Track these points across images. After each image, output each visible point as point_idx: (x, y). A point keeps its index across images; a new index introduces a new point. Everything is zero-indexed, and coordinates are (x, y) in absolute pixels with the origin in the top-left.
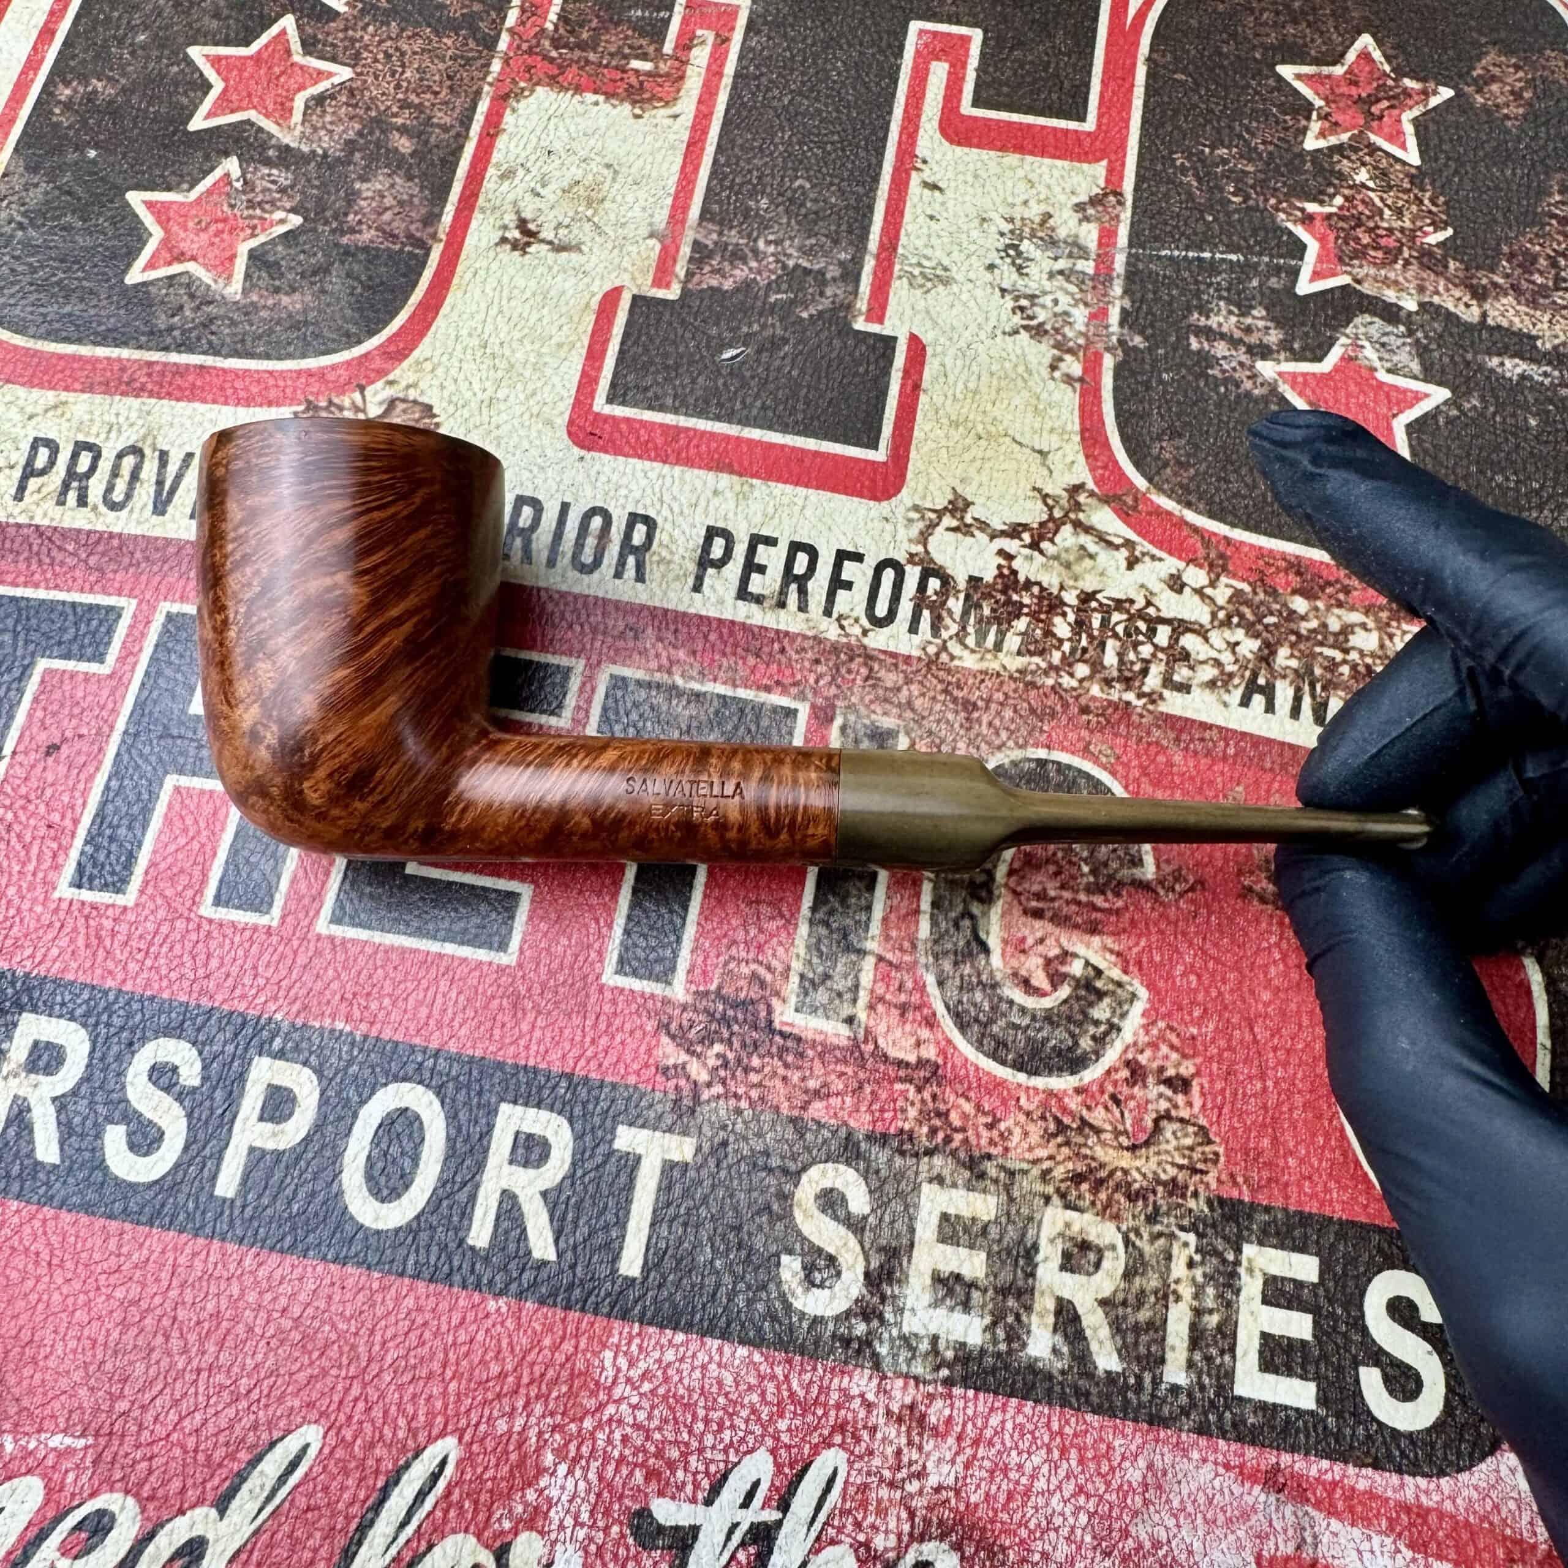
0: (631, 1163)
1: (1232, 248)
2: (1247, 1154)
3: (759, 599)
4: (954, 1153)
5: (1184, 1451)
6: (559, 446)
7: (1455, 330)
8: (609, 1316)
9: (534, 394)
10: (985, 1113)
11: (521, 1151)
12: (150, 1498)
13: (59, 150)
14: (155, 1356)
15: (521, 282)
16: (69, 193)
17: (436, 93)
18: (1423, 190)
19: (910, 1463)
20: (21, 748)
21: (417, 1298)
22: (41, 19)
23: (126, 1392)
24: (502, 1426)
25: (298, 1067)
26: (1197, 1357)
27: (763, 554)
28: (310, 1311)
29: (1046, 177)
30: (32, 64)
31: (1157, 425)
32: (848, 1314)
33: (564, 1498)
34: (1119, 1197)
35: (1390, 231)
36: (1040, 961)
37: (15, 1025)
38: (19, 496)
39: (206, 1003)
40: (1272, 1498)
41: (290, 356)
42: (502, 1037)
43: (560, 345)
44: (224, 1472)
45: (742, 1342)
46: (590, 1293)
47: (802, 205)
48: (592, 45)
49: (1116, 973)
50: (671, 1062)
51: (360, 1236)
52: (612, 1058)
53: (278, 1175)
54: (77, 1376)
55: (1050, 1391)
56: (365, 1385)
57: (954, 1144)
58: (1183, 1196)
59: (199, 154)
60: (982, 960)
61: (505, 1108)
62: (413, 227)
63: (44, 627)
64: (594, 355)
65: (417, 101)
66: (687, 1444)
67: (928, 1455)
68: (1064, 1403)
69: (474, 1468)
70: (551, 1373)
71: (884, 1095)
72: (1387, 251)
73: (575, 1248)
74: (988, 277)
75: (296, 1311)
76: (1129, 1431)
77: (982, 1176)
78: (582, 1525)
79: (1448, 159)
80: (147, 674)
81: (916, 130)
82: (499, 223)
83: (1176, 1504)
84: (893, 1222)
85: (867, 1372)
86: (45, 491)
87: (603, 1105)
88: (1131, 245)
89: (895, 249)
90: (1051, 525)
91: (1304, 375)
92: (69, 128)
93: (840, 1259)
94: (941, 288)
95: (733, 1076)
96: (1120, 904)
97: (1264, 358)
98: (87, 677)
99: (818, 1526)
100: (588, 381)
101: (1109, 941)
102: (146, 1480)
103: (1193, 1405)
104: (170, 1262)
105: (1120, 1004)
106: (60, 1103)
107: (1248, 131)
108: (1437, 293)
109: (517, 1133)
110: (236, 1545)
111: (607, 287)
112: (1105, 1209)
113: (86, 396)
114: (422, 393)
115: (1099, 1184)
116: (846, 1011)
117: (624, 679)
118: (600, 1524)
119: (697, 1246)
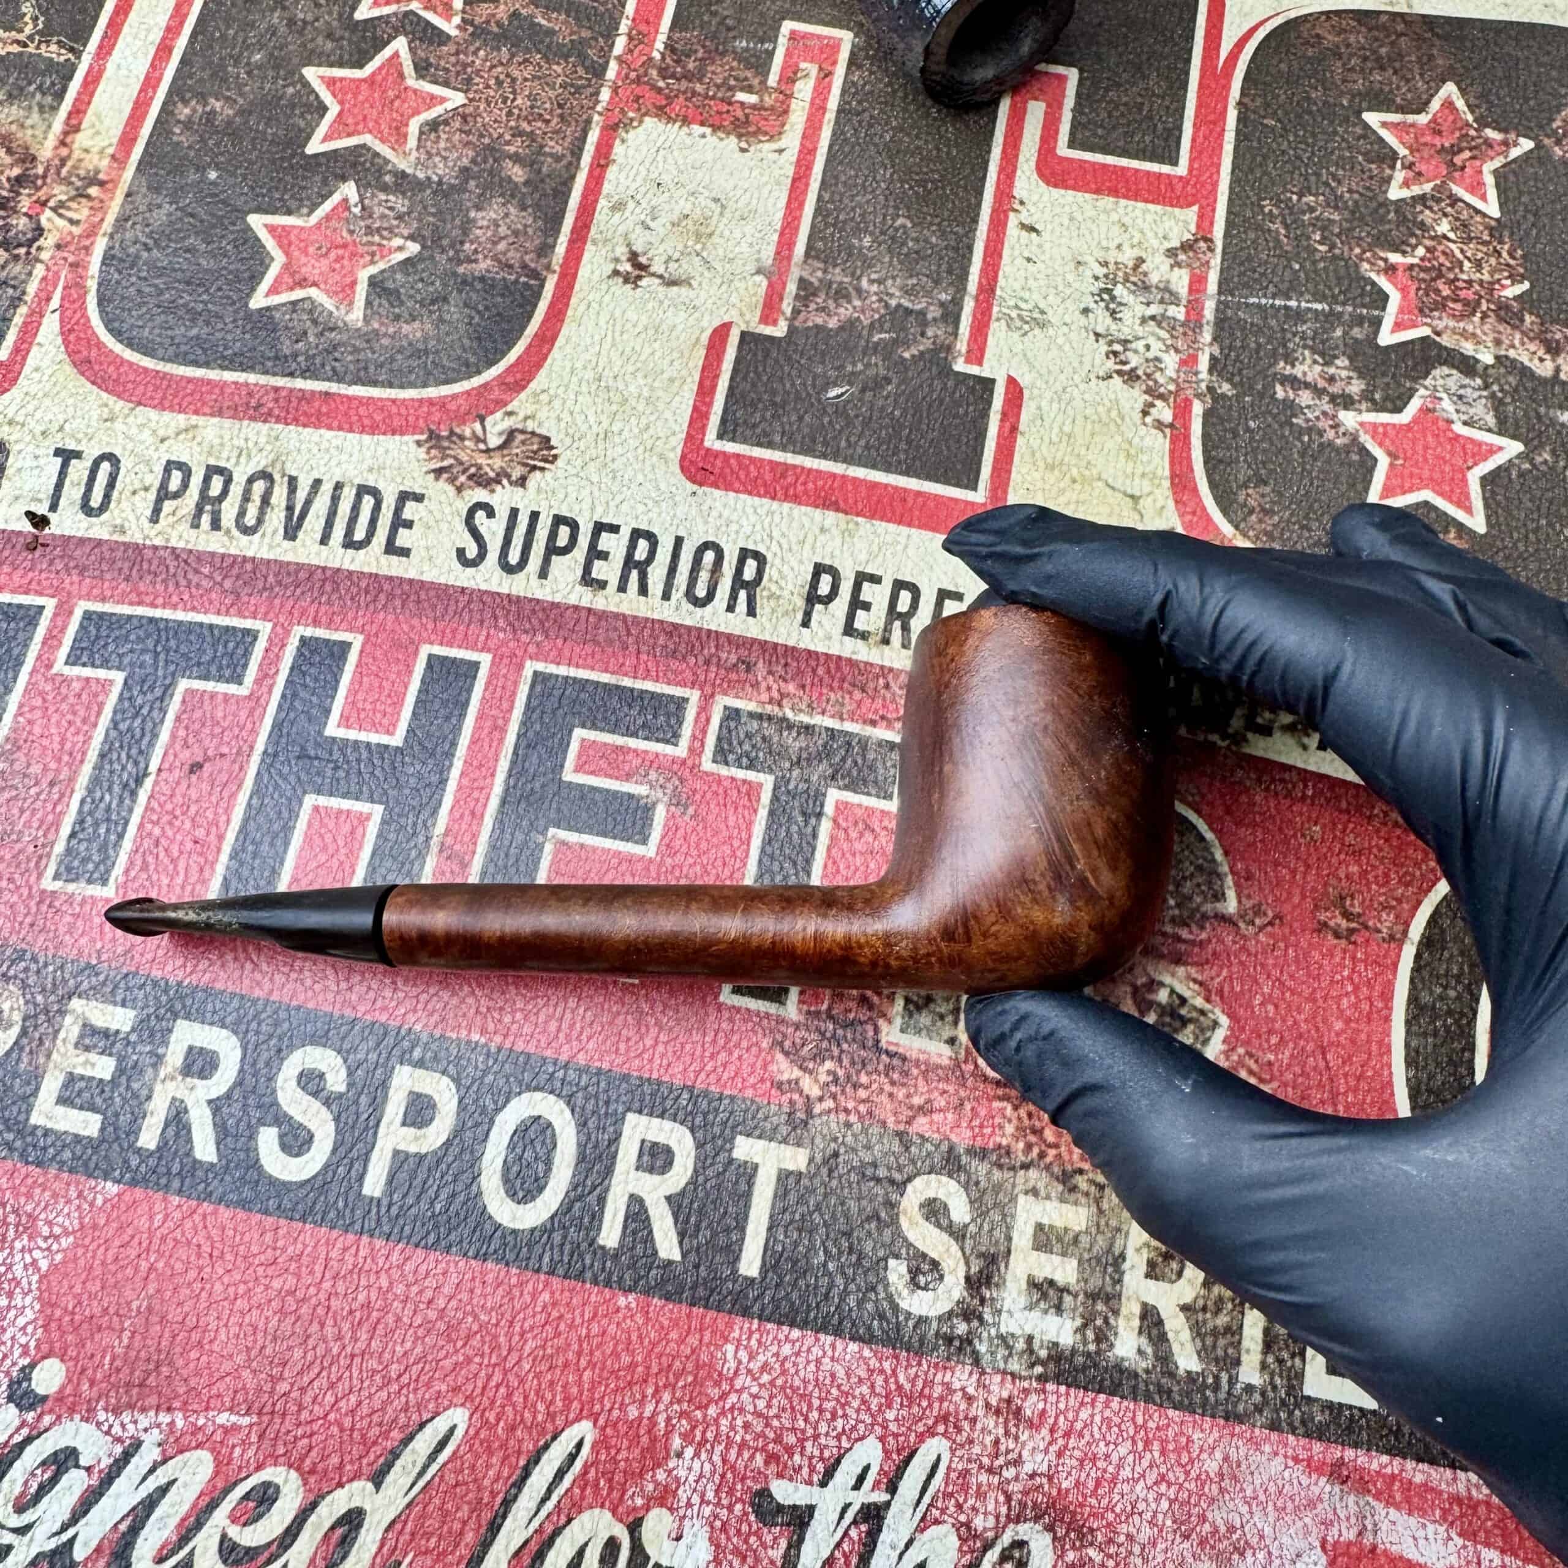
0: (749, 1172)
1: (1319, 297)
3: (864, 636)
4: (1048, 1168)
5: (1258, 1447)
6: (673, 481)
7: (1529, 385)
8: (730, 1312)
9: (648, 427)
11: (645, 1158)
12: (312, 1472)
13: (178, 170)
14: (311, 1343)
15: (632, 315)
16: (192, 215)
17: (547, 122)
18: (1501, 242)
19: (1008, 1452)
20: (166, 766)
21: (552, 1293)
22: (156, 36)
23: (286, 1374)
24: (633, 1412)
25: (438, 1075)
26: (1270, 1359)
27: (868, 592)
28: (453, 1303)
29: (1139, 221)
30: (150, 83)
31: (1244, 472)
32: (950, 1314)
33: (691, 1478)
35: (1470, 282)
36: (1129, 989)
37: (170, 1031)
38: (155, 518)
39: (348, 1013)
40: (1337, 1489)
41: (412, 385)
42: (628, 1050)
43: (672, 380)
44: (377, 1449)
45: (853, 1339)
46: (712, 1291)
47: (904, 244)
48: (698, 76)
49: (1199, 1002)
50: (785, 1077)
51: (499, 1233)
52: (730, 1073)
53: (421, 1176)
54: (240, 1359)
55: (1134, 1390)
56: (505, 1372)
57: (1048, 1159)
59: (318, 178)
61: (630, 1117)
62: (527, 258)
63: (183, 648)
64: (705, 391)
65: (528, 129)
66: (803, 1431)
67: (1024, 1444)
68: (1148, 1399)
69: (608, 1448)
70: (677, 1364)
71: (983, 1112)
72: (1466, 303)
73: (697, 1250)
74: (1083, 321)
75: (441, 1303)
76: (1206, 1426)
77: (1073, 1189)
78: (708, 1503)
79: (1526, 211)
80: (284, 696)
81: (1014, 171)
82: (610, 255)
83: (1249, 1493)
84: (991, 1230)
85: (968, 1368)
86: (179, 514)
88: (1220, 293)
89: (993, 291)
91: (1385, 426)
92: (190, 147)
93: (944, 1264)
94: (1037, 331)
95: (843, 1092)
96: (1204, 936)
97: (1346, 408)
98: (227, 698)
99: (923, 1507)
100: (699, 416)
101: (1193, 971)
102: (307, 1455)
103: (1265, 1401)
104: (323, 1256)
105: (1203, 1030)
106: (215, 1105)
107: (1334, 177)
108: (1513, 346)
109: (643, 1141)
110: (392, 1516)
111: (716, 323)
113: (215, 420)
114: (540, 424)
116: (947, 1033)
117: (737, 711)
118: (725, 1502)
119: (811, 1248)
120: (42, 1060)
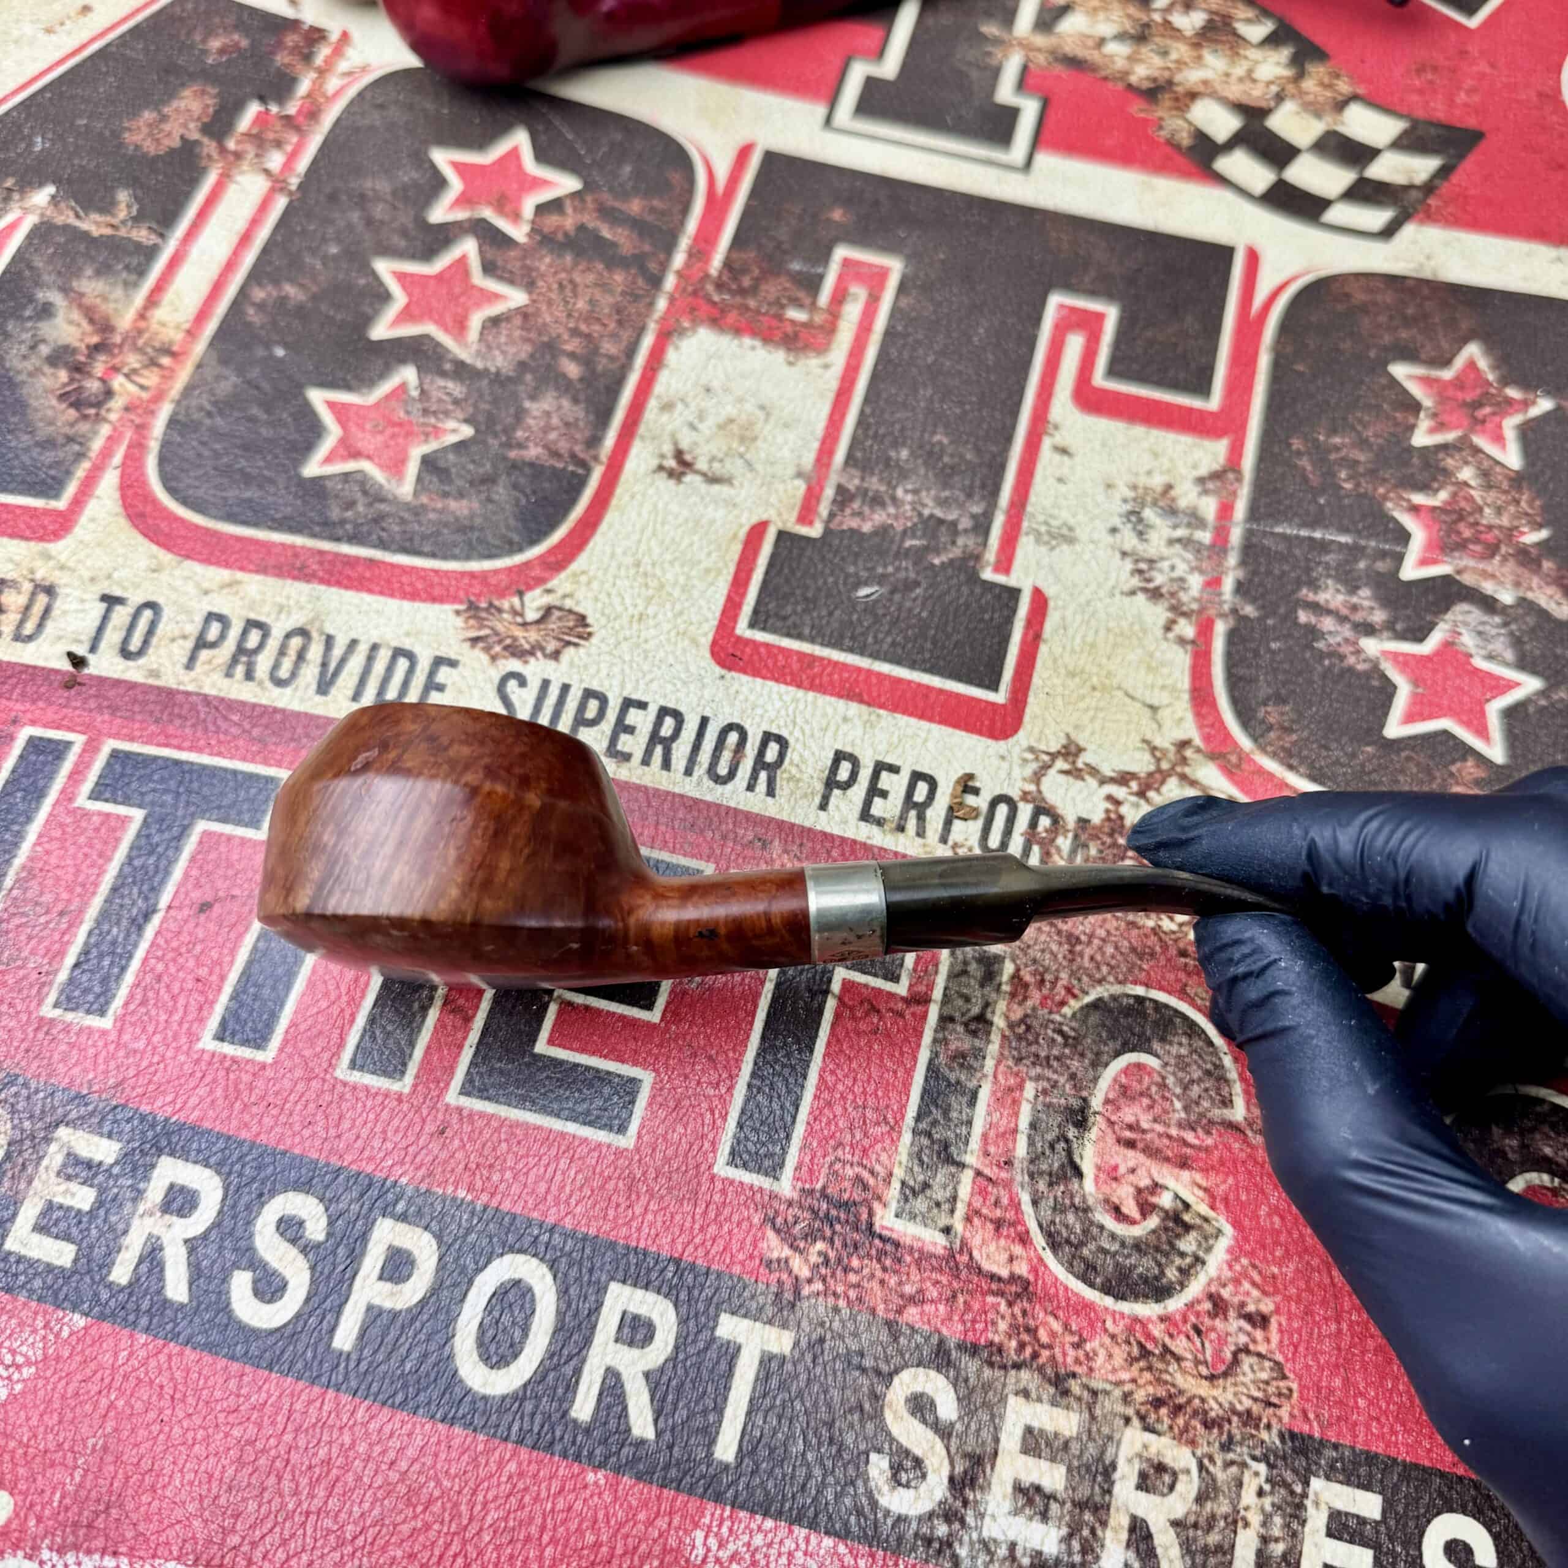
2: (1319, 1391)
3: (880, 822)
4: (1041, 1369)
6: (703, 664)
7: (1545, 626)
8: (702, 1496)
9: (681, 613)
10: (1072, 1333)
11: (626, 1330)
13: (248, 347)
14: (267, 1496)
15: (675, 508)
16: (256, 388)
17: (605, 326)
18: (1520, 492)
20: (176, 903)
21: (520, 1463)
25: (419, 1230)
27: (886, 780)
28: (417, 1466)
29: (1170, 450)
31: (1263, 691)
32: (931, 1515)
34: (1196, 1423)
36: (1131, 1190)
37: (153, 1166)
38: (190, 665)
39: (334, 1161)
41: (456, 558)
42: (615, 1218)
45: (828, 1533)
46: (685, 1474)
47: (939, 459)
48: (753, 293)
49: (1203, 1208)
50: (775, 1255)
51: (468, 1399)
52: (720, 1244)
53: (393, 1333)
54: (192, 1507)
56: (464, 1542)
57: (1041, 1360)
58: (1257, 1427)
59: (381, 361)
60: (1075, 1185)
61: (614, 1287)
62: (577, 448)
63: (206, 791)
64: (740, 582)
65: (587, 331)
70: (644, 1547)
71: (976, 1306)
72: (1486, 546)
73: (673, 1429)
74: (1110, 540)
75: (404, 1465)
77: (1066, 1393)
81: (1050, 398)
82: (657, 451)
84: (978, 1430)
86: (215, 662)
87: (708, 1292)
88: (1247, 519)
89: (1023, 507)
90: (1158, 776)
91: (1405, 654)
92: (261, 327)
93: (927, 1462)
94: (1065, 546)
95: (833, 1275)
96: (1209, 1141)
97: (1368, 635)
98: (244, 842)
100: (732, 606)
101: (1198, 1177)
104: (287, 1407)
105: (1206, 1238)
106: (192, 1245)
108: (1531, 589)
109: (624, 1313)
111: (755, 521)
112: (1181, 1434)
113: (260, 577)
114: (577, 603)
115: (1178, 1409)
116: (944, 1221)
119: (790, 1437)
120: (22, 1186)
